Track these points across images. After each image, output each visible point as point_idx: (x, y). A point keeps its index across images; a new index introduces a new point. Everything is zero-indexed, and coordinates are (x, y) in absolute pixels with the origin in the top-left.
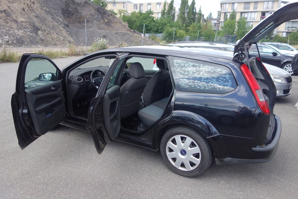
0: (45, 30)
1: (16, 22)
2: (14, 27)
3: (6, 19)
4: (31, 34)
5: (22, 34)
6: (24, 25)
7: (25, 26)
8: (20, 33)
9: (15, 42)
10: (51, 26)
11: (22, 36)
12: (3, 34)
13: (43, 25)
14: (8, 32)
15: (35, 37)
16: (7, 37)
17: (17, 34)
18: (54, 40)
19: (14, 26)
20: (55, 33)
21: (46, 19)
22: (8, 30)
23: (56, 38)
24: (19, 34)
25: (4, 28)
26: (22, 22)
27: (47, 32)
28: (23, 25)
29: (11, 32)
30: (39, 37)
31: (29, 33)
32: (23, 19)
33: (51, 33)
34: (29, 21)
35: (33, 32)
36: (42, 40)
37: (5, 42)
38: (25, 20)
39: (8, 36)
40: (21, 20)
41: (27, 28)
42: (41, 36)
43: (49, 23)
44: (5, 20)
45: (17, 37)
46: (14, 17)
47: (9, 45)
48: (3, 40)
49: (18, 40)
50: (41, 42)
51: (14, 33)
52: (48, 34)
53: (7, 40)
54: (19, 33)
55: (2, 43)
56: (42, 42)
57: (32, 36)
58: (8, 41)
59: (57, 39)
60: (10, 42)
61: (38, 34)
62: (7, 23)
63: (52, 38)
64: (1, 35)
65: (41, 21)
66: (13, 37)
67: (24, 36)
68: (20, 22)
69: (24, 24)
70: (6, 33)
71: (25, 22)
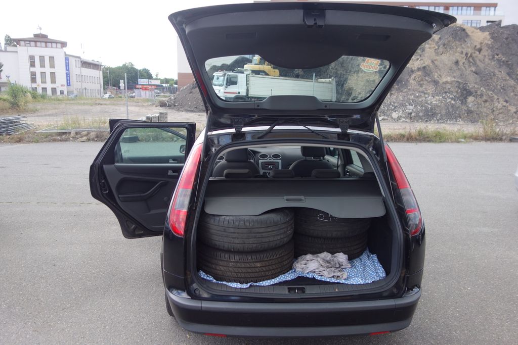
0: (481, 95)
1: (436, 83)
2: (429, 91)
3: (422, 80)
4: (453, 102)
5: (438, 103)
6: (447, 88)
7: (449, 89)
8: (435, 101)
9: (421, 114)
10: (499, 87)
11: (436, 105)
12: (407, 102)
13: (481, 87)
14: (416, 99)
15: (458, 107)
16: (411, 107)
17: (429, 102)
18: (495, 113)
19: (431, 89)
20: (501, 100)
21: (494, 75)
22: (417, 97)
23: (500, 109)
24: (431, 102)
25: (413, 94)
26: (447, 82)
27: (485, 98)
28: (445, 88)
29: (420, 100)
30: (467, 106)
31: (450, 100)
32: (449, 79)
33: (492, 101)
34: (460, 81)
35: (458, 98)
36: (470, 112)
37: (407, 114)
38: (453, 79)
39: (413, 106)
40: (445, 80)
41: (451, 92)
42: (470, 106)
43: (497, 81)
44: (420, 81)
45: (427, 107)
46: (435, 77)
47: (411, 118)
48: (404, 111)
49: (427, 111)
50: (466, 115)
51: (425, 100)
52: (486, 101)
53: (411, 111)
54: (432, 100)
55: (401, 116)
56: (468, 116)
57: (452, 106)
58: (411, 113)
59: (501, 111)
60: (413, 114)
61: (466, 101)
62: (421, 85)
63: (492, 109)
64: (405, 104)
65: (481, 81)
66: (422, 106)
67: (439, 105)
68: (443, 83)
69: (448, 86)
70: (413, 102)
71: (451, 83)
